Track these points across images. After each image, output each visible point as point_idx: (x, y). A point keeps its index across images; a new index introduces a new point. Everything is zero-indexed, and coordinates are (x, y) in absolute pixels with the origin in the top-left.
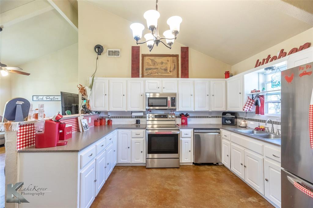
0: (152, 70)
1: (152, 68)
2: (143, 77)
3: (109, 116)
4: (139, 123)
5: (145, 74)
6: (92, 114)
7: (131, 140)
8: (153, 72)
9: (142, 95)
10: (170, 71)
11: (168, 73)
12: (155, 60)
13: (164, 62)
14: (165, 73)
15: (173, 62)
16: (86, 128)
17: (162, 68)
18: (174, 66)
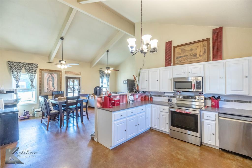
0: (182, 58)
1: (181, 56)
2: (174, 65)
3: (151, 94)
4: (171, 102)
5: (176, 62)
6: (138, 93)
7: (160, 113)
8: (182, 59)
9: (170, 80)
10: (200, 56)
11: (198, 58)
12: (185, 49)
13: (193, 48)
14: (194, 58)
15: (203, 47)
16: (132, 101)
17: (191, 54)
18: (204, 50)
